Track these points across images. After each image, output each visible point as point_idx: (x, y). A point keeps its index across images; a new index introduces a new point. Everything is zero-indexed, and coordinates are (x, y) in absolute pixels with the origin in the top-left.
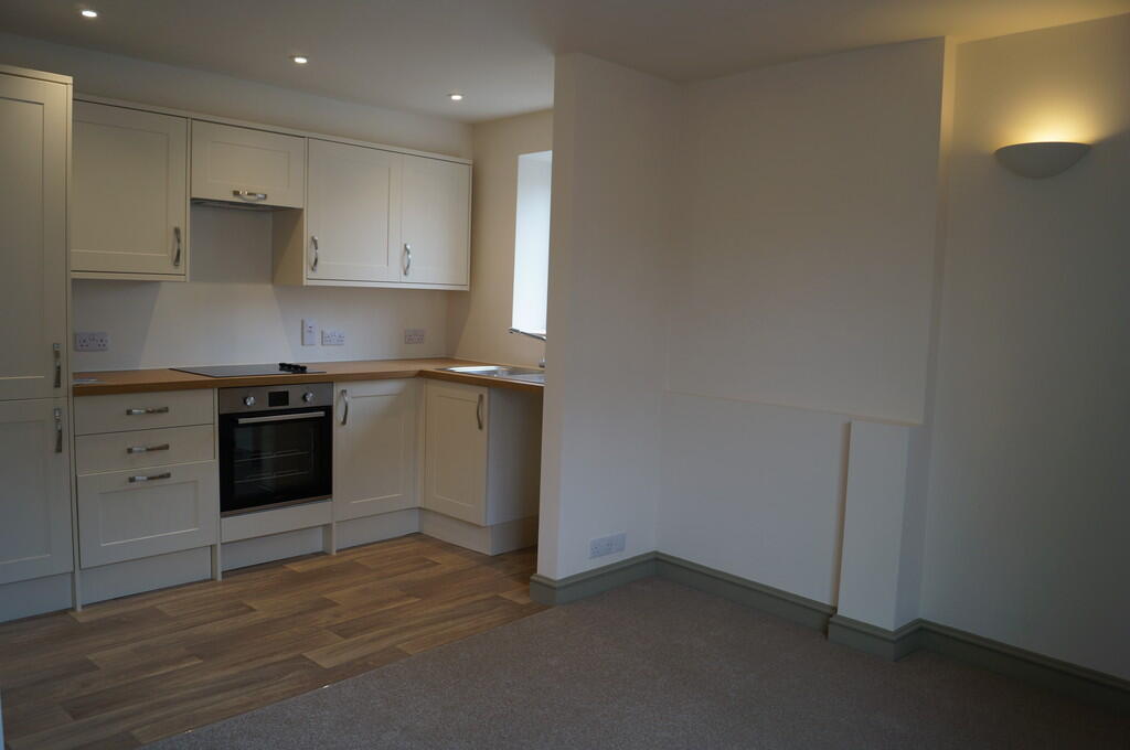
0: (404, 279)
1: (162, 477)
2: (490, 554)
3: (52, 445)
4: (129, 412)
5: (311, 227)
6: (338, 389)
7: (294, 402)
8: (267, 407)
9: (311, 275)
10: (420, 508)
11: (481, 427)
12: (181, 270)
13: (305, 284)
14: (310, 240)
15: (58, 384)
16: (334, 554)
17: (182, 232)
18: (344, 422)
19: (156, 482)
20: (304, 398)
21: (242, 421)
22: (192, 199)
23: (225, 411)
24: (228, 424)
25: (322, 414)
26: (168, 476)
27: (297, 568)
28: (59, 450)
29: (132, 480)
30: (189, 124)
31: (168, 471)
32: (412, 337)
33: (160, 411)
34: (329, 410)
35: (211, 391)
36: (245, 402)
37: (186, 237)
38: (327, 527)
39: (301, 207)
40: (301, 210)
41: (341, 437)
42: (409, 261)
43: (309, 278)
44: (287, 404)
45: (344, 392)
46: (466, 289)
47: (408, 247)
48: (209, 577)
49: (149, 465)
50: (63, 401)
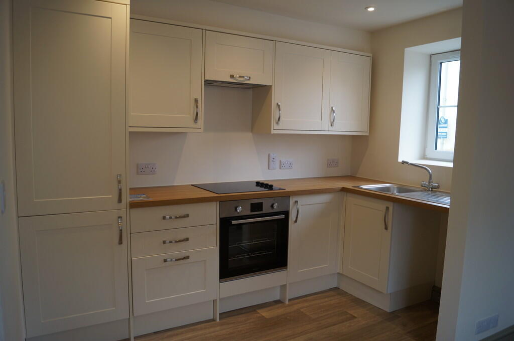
0: (331, 129)
1: (184, 258)
2: (388, 310)
3: (117, 240)
4: (164, 218)
5: (277, 96)
6: (292, 200)
7: (266, 209)
8: (249, 213)
9: (276, 127)
10: (339, 273)
11: (386, 228)
12: (198, 125)
13: (272, 133)
14: (275, 105)
15: (120, 201)
16: (287, 302)
17: (199, 102)
18: (296, 221)
19: (181, 262)
20: (272, 206)
21: (234, 222)
22: (206, 81)
23: (223, 216)
24: (225, 224)
25: (283, 216)
26: (188, 257)
27: (265, 313)
28: (121, 242)
29: (165, 261)
30: (204, 32)
31: (187, 255)
32: (331, 163)
33: (184, 217)
34: (287, 213)
35: (215, 203)
36: (236, 210)
37: (201, 103)
38: (283, 287)
39: (271, 85)
40: (271, 86)
41: (294, 230)
42: (334, 117)
43: (275, 129)
44: (262, 210)
45: (296, 202)
46: (367, 134)
47: (334, 108)
48: (212, 318)
49: (176, 251)
50: (123, 213)
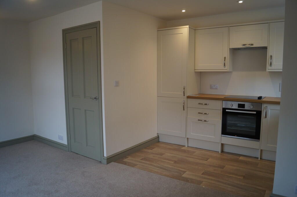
3: (182, 108)
4: (199, 104)
7: (246, 108)
8: (237, 108)
12: (226, 68)
13: (267, 71)
14: (269, 56)
15: (184, 95)
18: (265, 117)
19: (205, 122)
21: (227, 110)
22: (230, 49)
23: (224, 107)
25: (255, 113)
26: (208, 121)
28: (184, 110)
29: (199, 120)
30: (229, 28)
34: (260, 112)
35: (220, 101)
37: (228, 59)
40: (267, 47)
43: (269, 69)
44: (244, 108)
45: (266, 107)
49: (203, 117)
50: (185, 99)
